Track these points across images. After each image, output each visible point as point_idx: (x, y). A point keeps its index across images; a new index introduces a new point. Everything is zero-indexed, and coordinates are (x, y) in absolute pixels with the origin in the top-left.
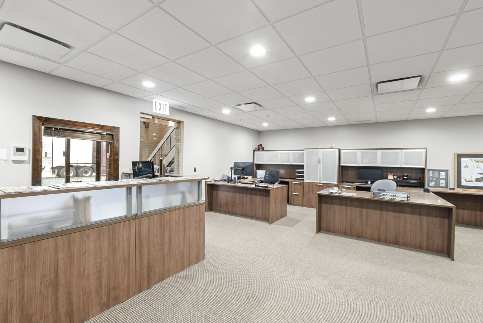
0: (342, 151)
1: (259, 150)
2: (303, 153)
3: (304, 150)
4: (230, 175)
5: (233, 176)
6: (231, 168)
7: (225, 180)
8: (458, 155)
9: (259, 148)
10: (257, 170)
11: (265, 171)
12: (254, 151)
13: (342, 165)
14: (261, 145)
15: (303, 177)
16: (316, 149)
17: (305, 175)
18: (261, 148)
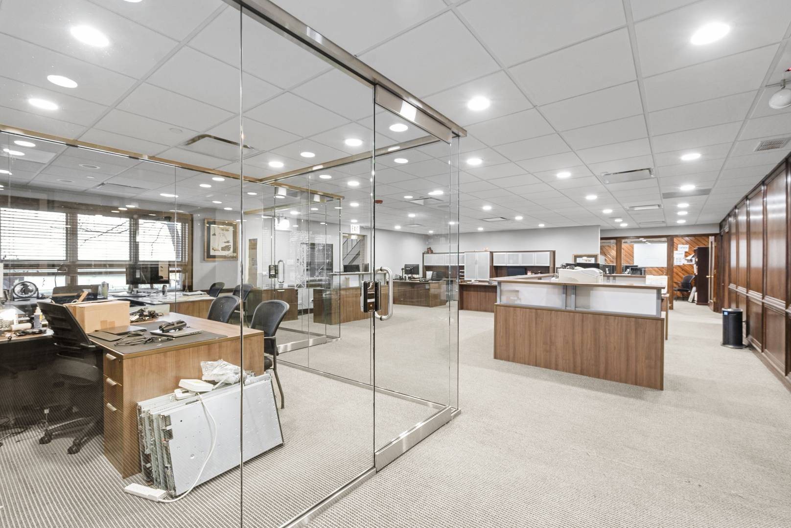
0: (494, 254)
1: (428, 253)
2: (464, 256)
3: (464, 253)
4: (401, 275)
5: (404, 275)
6: (403, 269)
7: (397, 279)
8: (575, 256)
9: (428, 251)
10: (427, 272)
11: (432, 272)
12: (423, 254)
13: (494, 265)
14: (430, 248)
15: (463, 276)
16: (474, 252)
17: (465, 274)
18: (430, 251)
